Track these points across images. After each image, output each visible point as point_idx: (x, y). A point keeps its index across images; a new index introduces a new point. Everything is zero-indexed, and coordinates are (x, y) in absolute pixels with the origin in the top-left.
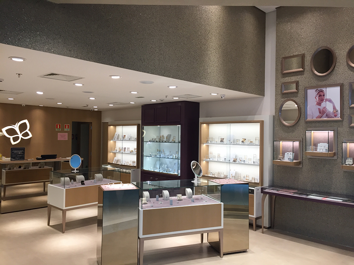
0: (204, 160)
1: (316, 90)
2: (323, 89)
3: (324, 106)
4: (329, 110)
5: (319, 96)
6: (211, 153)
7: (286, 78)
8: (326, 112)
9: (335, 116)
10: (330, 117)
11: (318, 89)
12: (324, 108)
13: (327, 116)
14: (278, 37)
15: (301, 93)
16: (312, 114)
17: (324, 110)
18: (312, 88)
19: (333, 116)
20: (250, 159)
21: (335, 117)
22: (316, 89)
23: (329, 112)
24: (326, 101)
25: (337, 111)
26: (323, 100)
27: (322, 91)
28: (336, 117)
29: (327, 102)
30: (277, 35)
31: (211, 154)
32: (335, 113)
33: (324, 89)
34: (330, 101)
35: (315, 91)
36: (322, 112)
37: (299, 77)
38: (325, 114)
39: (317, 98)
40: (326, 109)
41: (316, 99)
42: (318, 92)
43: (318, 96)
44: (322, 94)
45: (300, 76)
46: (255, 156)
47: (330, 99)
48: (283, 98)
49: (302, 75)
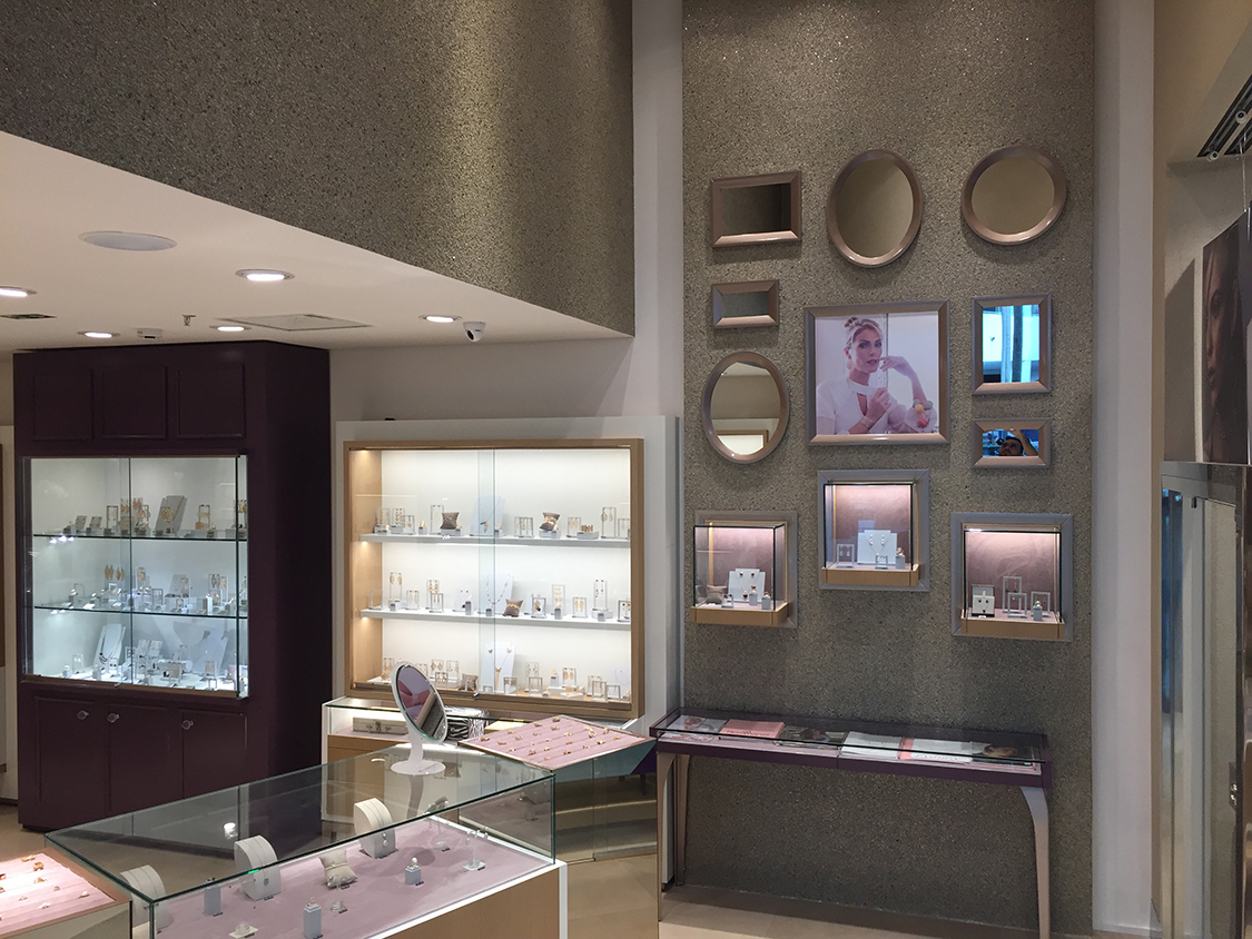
0: (366, 615)
1: (850, 321)
2: (877, 321)
3: (881, 386)
4: (899, 403)
5: (861, 346)
6: (396, 577)
7: (729, 266)
8: (889, 410)
9: (923, 426)
10: (902, 428)
11: (854, 319)
12: (882, 392)
13: (892, 425)
14: (691, 93)
15: (791, 329)
16: (833, 417)
17: (878, 400)
18: (830, 311)
19: (913, 425)
20: (578, 602)
21: (919, 430)
22: (850, 317)
23: (899, 408)
24: (885, 368)
25: (928, 408)
26: (876, 361)
27: (871, 328)
28: (926, 429)
29: (892, 371)
30: (686, 83)
31: (396, 582)
32: (919, 413)
33: (879, 320)
34: (902, 366)
35: (847, 325)
36: (874, 410)
37: (780, 263)
38: (883, 420)
39: (853, 352)
40: (887, 396)
41: (850, 357)
42: (856, 329)
43: (857, 344)
44: (872, 338)
45: (785, 261)
46: (599, 585)
47: (901, 358)
48: (716, 348)
49: (791, 256)
